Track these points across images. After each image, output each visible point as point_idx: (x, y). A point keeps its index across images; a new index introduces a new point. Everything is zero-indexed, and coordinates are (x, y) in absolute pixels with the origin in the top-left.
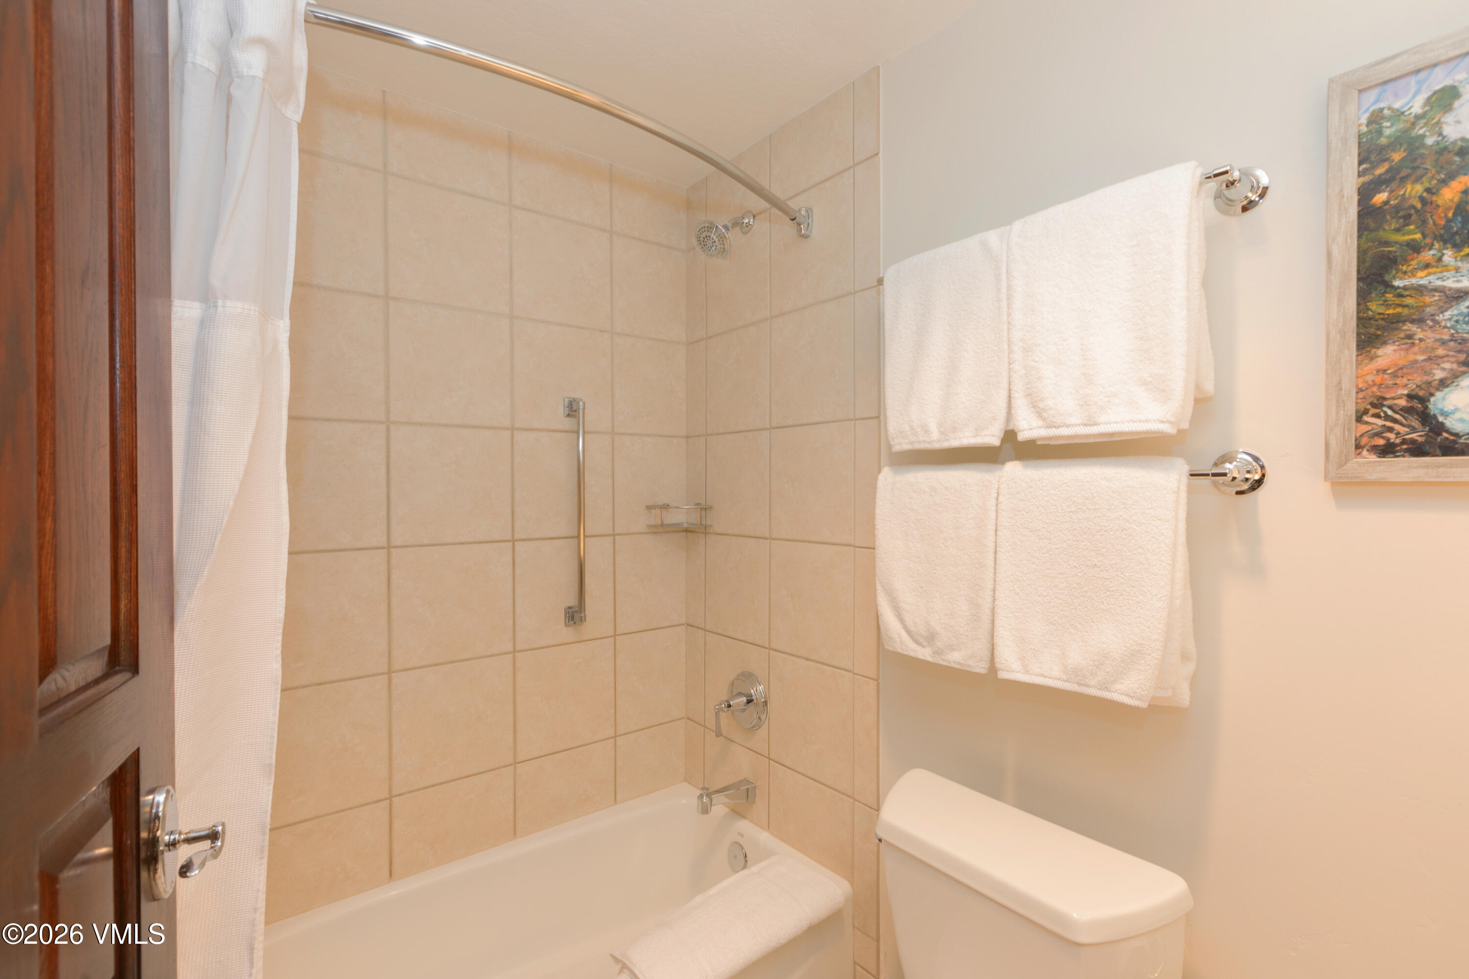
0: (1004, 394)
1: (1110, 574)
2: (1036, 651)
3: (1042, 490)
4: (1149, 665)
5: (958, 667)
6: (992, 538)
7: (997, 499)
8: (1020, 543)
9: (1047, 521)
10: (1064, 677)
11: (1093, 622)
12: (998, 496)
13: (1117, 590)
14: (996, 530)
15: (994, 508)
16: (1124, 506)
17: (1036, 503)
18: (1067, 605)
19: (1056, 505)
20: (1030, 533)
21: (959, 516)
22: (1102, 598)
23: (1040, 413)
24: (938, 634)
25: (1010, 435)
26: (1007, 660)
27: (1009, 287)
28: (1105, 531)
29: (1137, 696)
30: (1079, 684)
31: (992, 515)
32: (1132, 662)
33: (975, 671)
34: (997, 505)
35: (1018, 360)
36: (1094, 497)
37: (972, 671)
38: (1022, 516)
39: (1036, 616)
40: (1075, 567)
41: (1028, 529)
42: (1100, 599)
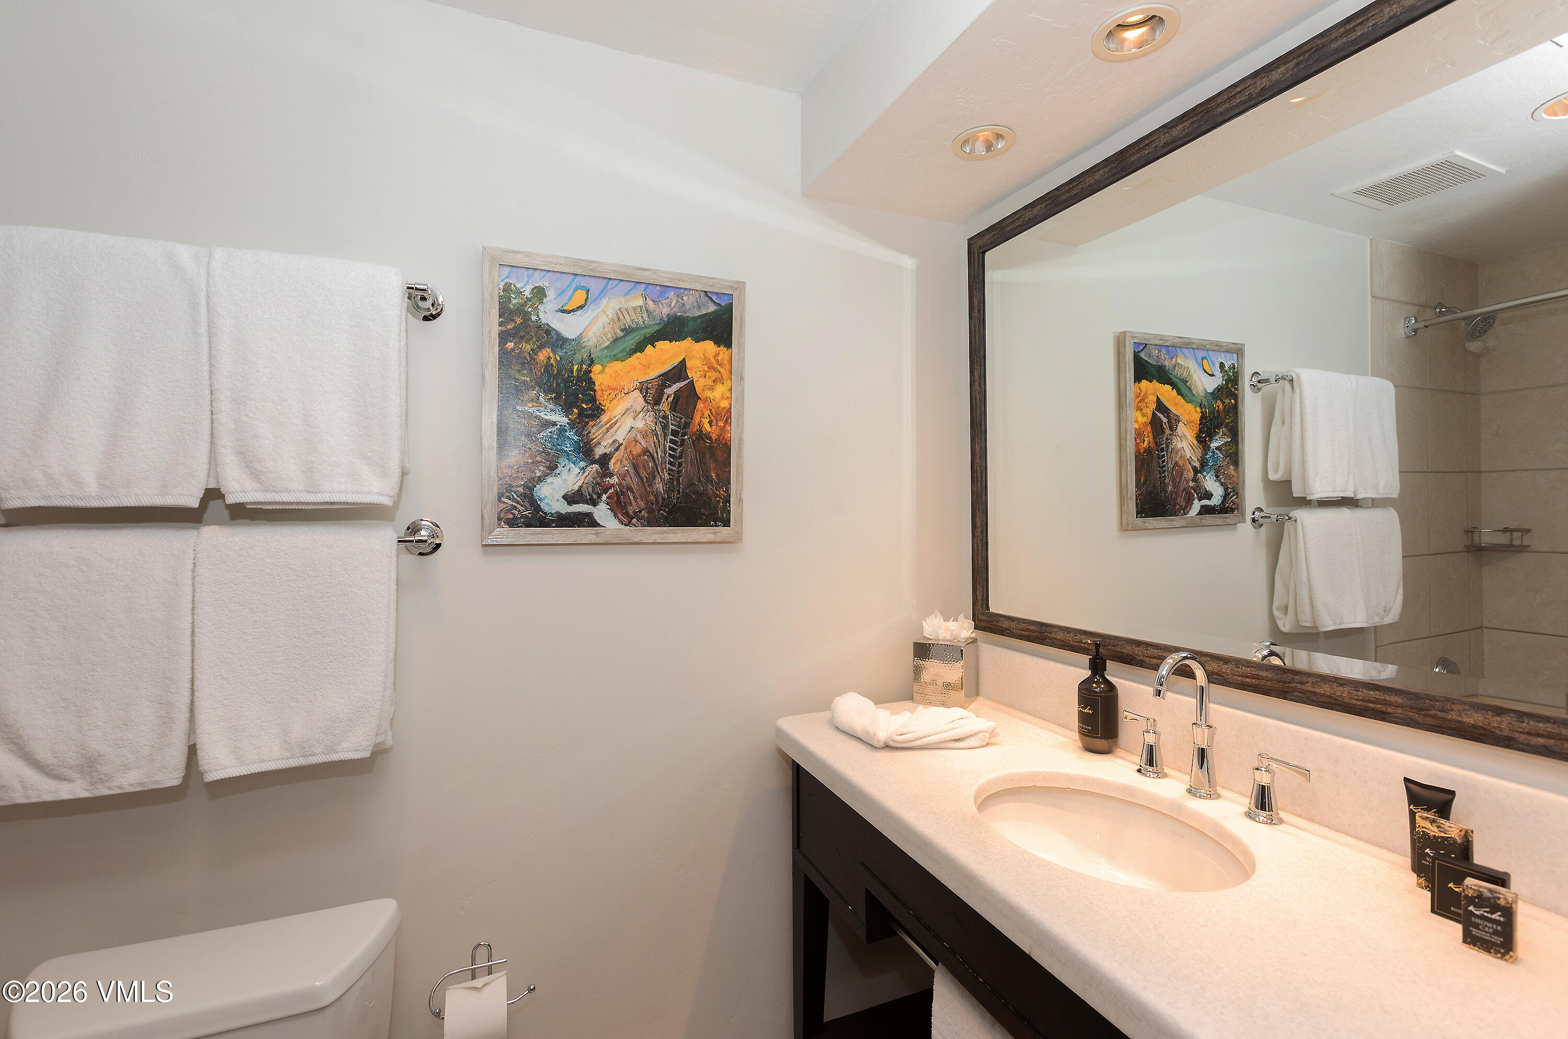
0: (205, 447)
1: (333, 639)
2: (252, 737)
3: (255, 558)
4: (372, 716)
5: (139, 789)
6: (189, 619)
7: (193, 571)
8: (227, 621)
9: (262, 592)
10: (288, 754)
11: (316, 690)
12: (194, 567)
13: (340, 653)
14: (193, 608)
15: (190, 582)
16: (346, 572)
17: (248, 574)
18: (285, 679)
19: (272, 575)
20: (241, 608)
21: (133, 595)
22: (325, 664)
23: (255, 474)
24: (101, 756)
25: (212, 495)
26: (217, 758)
27: (210, 324)
28: (327, 598)
29: (362, 748)
30: (304, 756)
31: (188, 589)
32: (358, 717)
33: (166, 786)
34: (193, 578)
35: (226, 411)
36: (316, 564)
37: (161, 787)
38: (229, 589)
39: (250, 698)
40: (295, 637)
41: (238, 603)
42: (323, 666)
